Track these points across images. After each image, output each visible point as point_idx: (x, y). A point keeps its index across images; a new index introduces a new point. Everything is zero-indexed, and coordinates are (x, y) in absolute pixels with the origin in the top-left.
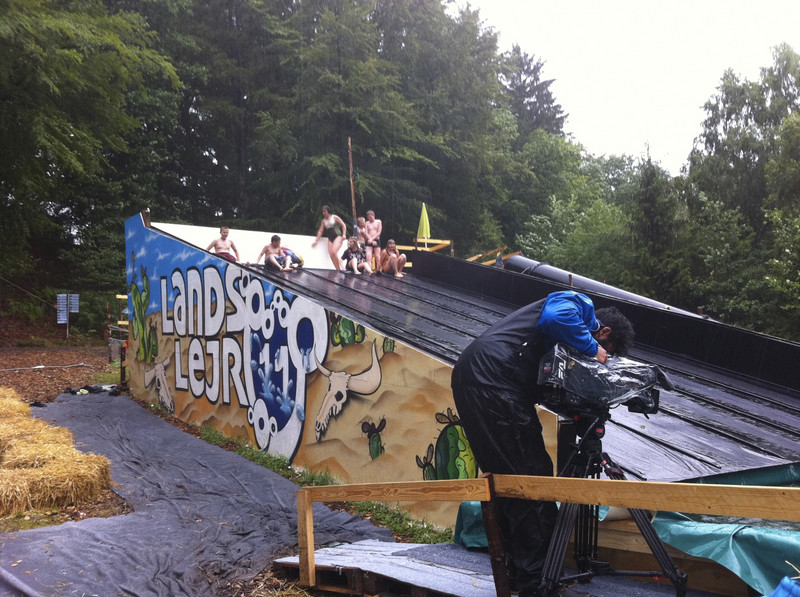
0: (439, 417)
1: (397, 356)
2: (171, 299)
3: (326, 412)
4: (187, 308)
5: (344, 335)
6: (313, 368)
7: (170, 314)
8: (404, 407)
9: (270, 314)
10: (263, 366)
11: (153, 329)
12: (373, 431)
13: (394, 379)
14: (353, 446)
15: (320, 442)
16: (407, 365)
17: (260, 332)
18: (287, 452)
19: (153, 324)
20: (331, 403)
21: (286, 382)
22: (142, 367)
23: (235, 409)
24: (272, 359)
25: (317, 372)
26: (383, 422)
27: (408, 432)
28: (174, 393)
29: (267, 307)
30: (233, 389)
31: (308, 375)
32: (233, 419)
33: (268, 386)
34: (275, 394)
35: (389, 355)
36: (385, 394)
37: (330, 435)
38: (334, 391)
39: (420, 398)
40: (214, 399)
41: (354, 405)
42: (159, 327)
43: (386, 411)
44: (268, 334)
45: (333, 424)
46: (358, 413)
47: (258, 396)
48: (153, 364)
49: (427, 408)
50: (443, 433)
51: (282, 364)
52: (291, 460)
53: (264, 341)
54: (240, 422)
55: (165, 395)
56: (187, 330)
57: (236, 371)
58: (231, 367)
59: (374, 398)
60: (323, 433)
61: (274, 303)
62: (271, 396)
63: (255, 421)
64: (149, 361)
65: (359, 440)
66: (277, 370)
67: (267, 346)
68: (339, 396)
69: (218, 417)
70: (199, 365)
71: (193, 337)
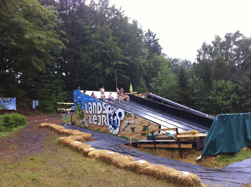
0: (143, 126)
1: (137, 118)
2: (88, 107)
3: (124, 126)
4: (92, 109)
5: (128, 115)
6: (122, 120)
7: (88, 110)
8: (138, 125)
9: (113, 111)
10: (111, 119)
11: (83, 112)
12: (133, 129)
13: (136, 121)
14: (129, 131)
15: (123, 131)
16: (138, 119)
17: (110, 114)
18: (117, 133)
19: (83, 111)
20: (125, 125)
21: (116, 122)
22: (79, 120)
23: (105, 127)
24: (113, 118)
25: (123, 120)
26: (134, 127)
27: (139, 128)
28: (89, 124)
29: (112, 110)
30: (104, 123)
31: (121, 121)
32: (104, 128)
33: (112, 123)
34: (114, 124)
35: (135, 118)
36: (135, 123)
37: (125, 130)
38: (126, 123)
39: (140, 124)
40: (100, 125)
41: (129, 125)
42: (84, 112)
43: (135, 126)
44: (112, 114)
45: (126, 128)
46: (130, 126)
47: (110, 124)
48: (82, 119)
49: (142, 125)
50: (144, 128)
51: (115, 119)
52: (117, 134)
53: (111, 115)
54: (106, 129)
55: (86, 125)
56: (93, 113)
57: (105, 120)
58: (104, 120)
59: (133, 124)
60: (124, 130)
61: (114, 109)
62: (113, 124)
63: (110, 128)
64: (81, 118)
65: (130, 130)
66: (114, 120)
67: (112, 116)
68: (127, 124)
69: (101, 128)
70: (96, 119)
71: (94, 114)
